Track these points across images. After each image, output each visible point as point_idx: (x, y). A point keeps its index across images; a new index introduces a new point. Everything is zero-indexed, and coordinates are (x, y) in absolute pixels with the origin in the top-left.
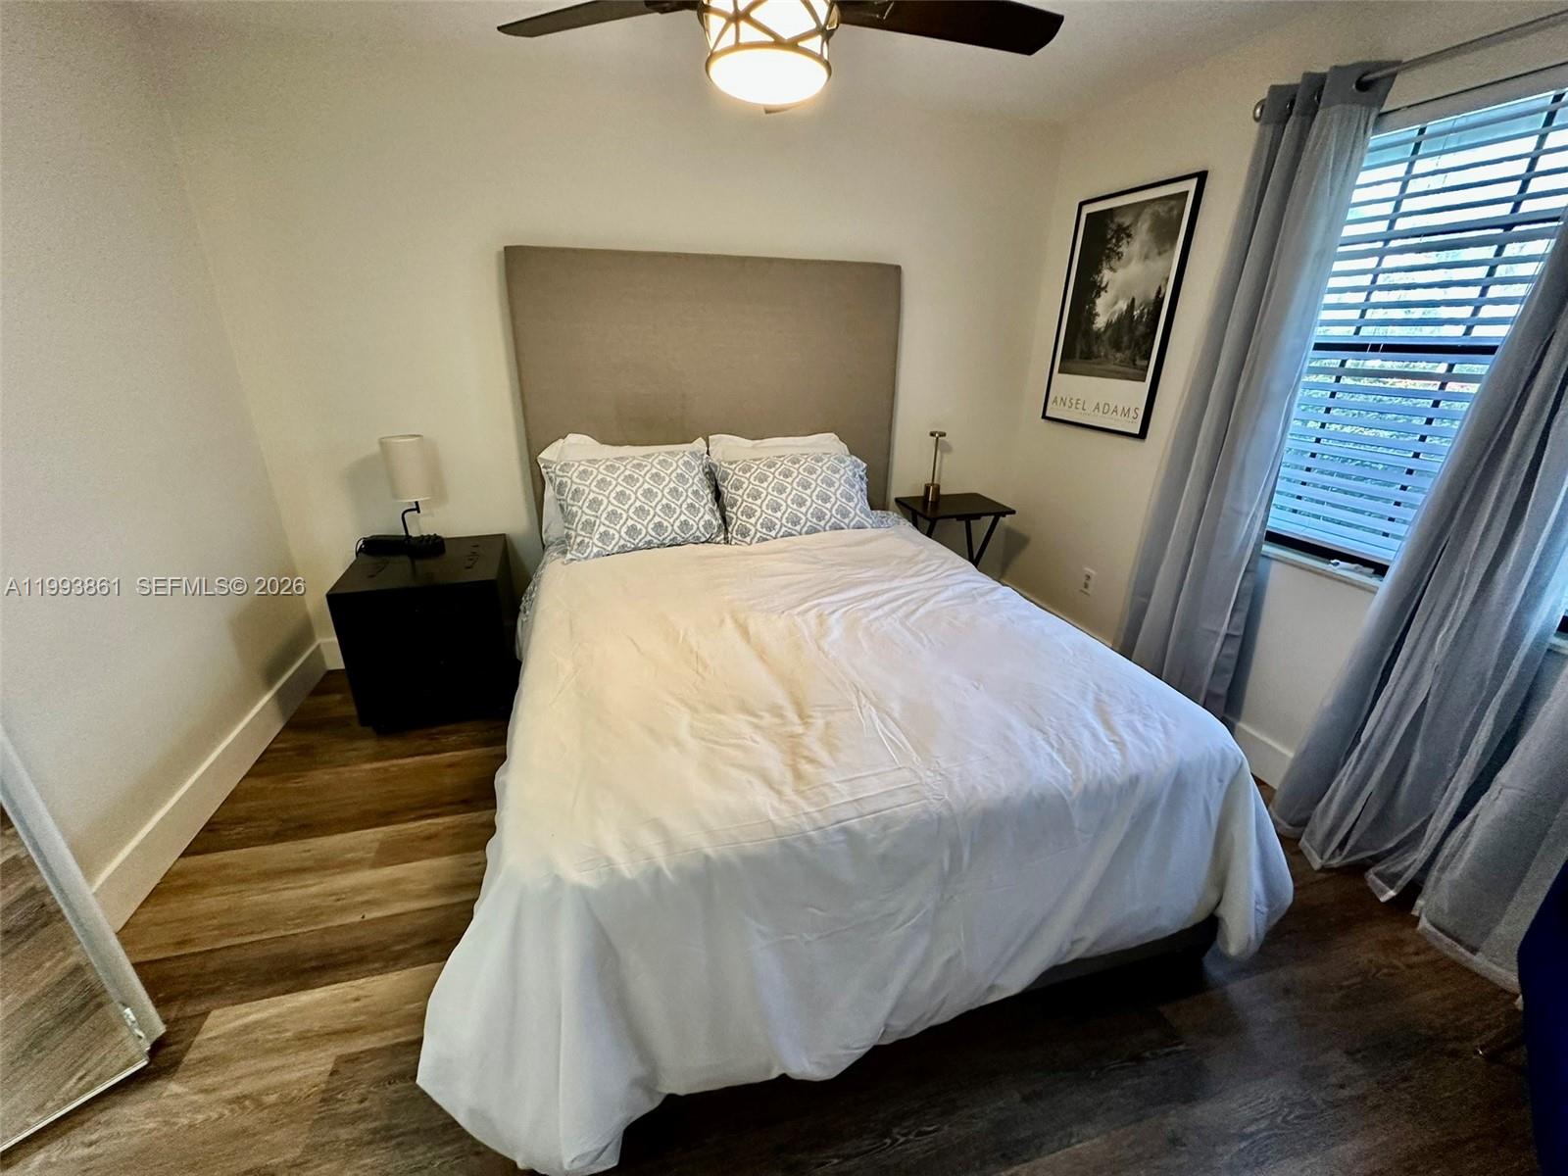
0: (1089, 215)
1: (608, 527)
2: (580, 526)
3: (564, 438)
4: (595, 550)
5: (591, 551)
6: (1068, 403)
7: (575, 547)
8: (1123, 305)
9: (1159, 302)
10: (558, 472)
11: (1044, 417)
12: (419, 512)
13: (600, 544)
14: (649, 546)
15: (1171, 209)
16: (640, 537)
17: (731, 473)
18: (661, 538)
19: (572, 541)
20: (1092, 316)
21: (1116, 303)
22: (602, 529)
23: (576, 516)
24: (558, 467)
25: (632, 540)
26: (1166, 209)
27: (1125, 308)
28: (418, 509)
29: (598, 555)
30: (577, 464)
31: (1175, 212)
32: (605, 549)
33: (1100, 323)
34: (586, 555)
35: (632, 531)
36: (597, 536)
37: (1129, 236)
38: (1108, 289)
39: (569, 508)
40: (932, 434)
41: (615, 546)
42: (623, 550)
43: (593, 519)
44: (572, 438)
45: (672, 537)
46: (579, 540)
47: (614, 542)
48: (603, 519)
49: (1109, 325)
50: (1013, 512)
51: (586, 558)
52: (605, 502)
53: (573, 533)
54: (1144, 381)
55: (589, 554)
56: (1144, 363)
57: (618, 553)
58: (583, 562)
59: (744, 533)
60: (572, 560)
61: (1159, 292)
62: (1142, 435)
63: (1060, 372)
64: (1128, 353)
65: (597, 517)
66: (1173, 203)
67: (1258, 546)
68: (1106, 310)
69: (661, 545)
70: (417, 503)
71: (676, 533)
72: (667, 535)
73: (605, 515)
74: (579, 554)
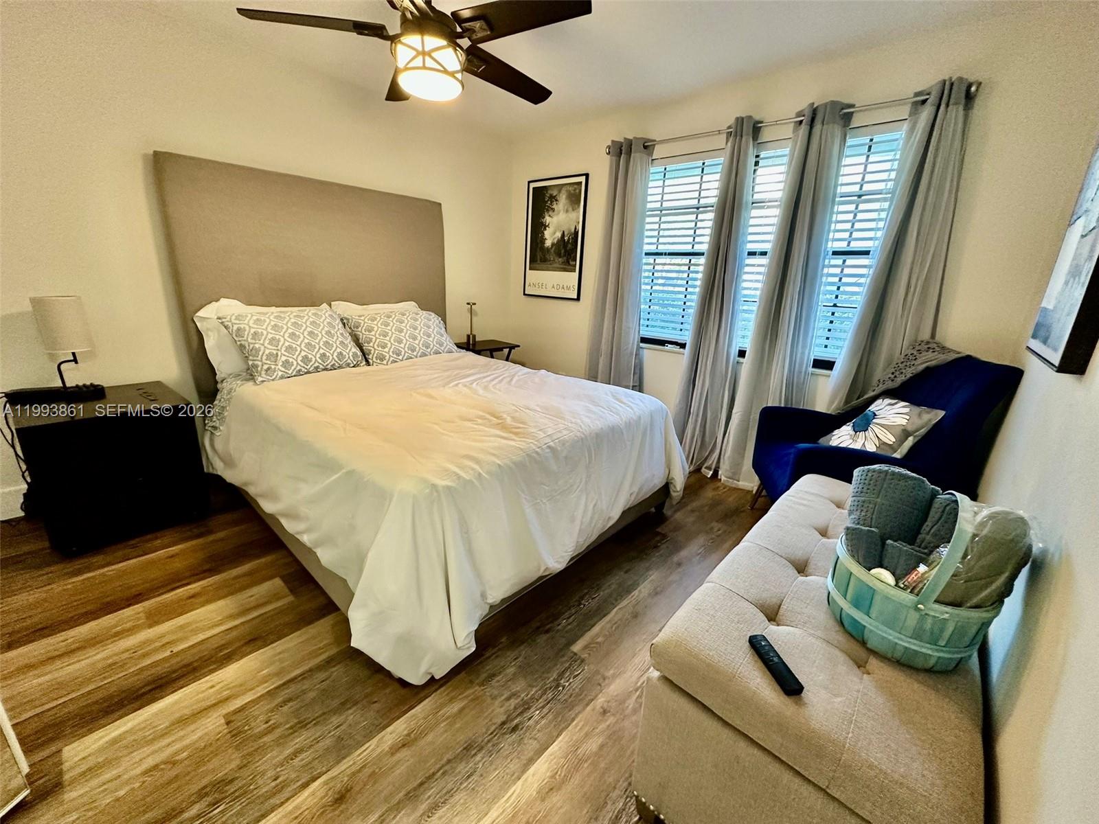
0: (534, 188)
1: (288, 357)
2: (264, 357)
3: (217, 300)
4: (280, 373)
5: (278, 374)
6: (537, 286)
7: (263, 372)
8: (559, 235)
9: (576, 233)
10: (233, 321)
11: (524, 294)
12: (76, 362)
13: (283, 369)
14: (317, 370)
15: (575, 190)
16: (311, 364)
17: (363, 322)
18: (325, 365)
19: (259, 369)
20: (543, 240)
21: (555, 233)
22: (284, 358)
23: (260, 351)
24: (234, 317)
25: (306, 366)
26: (573, 189)
27: (560, 236)
28: (75, 361)
29: (282, 377)
30: (250, 316)
31: (577, 191)
32: (286, 373)
33: (548, 243)
34: (274, 377)
35: (306, 360)
36: (281, 364)
37: (556, 200)
38: (550, 226)
39: (251, 346)
40: (468, 304)
41: (294, 370)
42: (299, 373)
43: (275, 352)
44: (223, 301)
45: (332, 363)
46: (265, 367)
47: (293, 368)
48: (283, 352)
49: (553, 244)
50: (519, 346)
51: (273, 380)
52: (282, 339)
53: (260, 363)
54: (575, 272)
55: (276, 377)
56: (574, 263)
57: (295, 376)
58: (272, 382)
59: (382, 358)
60: (263, 381)
61: (576, 229)
62: (578, 299)
63: (530, 269)
64: (565, 258)
65: (278, 350)
66: (576, 186)
67: (638, 345)
68: (551, 237)
69: (326, 369)
70: (74, 354)
71: (335, 361)
72: (329, 362)
73: (284, 349)
74: (268, 377)
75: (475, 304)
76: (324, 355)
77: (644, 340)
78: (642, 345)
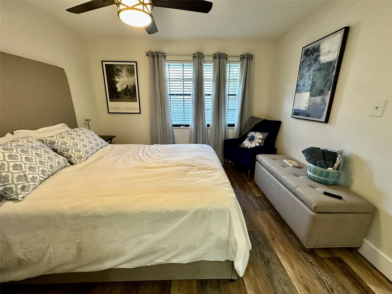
0: (105, 64)
1: (33, 174)
2: (15, 180)
6: (116, 109)
7: (20, 191)
8: (125, 86)
9: (134, 86)
11: (109, 113)
14: (49, 176)
15: (131, 68)
16: (46, 174)
18: (52, 171)
19: (15, 190)
20: (116, 89)
21: (122, 85)
23: (8, 176)
25: (44, 176)
26: (130, 67)
27: (126, 87)
29: (33, 189)
31: (132, 68)
32: (35, 184)
33: (119, 90)
37: (121, 71)
38: (119, 82)
41: (38, 182)
46: (19, 187)
49: (122, 90)
50: (115, 136)
51: (30, 193)
53: (13, 185)
54: (136, 102)
56: (135, 98)
58: (29, 195)
59: (80, 158)
60: (22, 197)
61: (134, 84)
62: (140, 113)
63: (110, 101)
64: (130, 96)
66: (131, 66)
68: (120, 87)
69: (53, 174)
74: (26, 193)
75: (90, 120)
76: (51, 166)
77: (174, 126)
78: (173, 127)
